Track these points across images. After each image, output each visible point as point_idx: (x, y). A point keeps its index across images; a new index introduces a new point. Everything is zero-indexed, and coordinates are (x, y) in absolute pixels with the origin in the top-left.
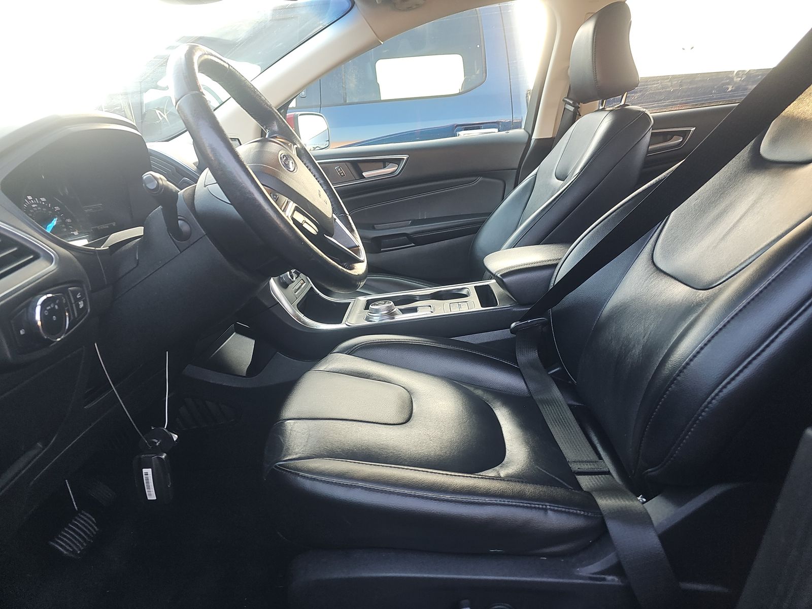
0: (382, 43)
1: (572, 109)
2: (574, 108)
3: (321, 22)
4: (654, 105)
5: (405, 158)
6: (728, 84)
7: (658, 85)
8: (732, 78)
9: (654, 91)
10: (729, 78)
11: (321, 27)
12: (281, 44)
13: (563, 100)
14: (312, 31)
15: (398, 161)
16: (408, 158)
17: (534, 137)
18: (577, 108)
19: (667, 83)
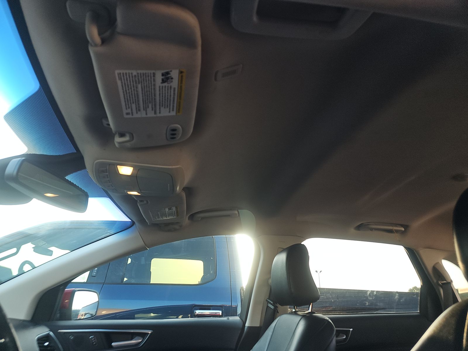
0: (148, 249)
1: (272, 307)
2: (273, 307)
3: (109, 231)
4: (323, 310)
5: (150, 332)
6: (365, 300)
7: (324, 296)
8: (367, 297)
9: (322, 300)
10: (365, 297)
11: (108, 234)
12: (75, 241)
13: (266, 300)
14: (101, 235)
15: (143, 335)
16: (151, 333)
17: (247, 325)
18: (276, 307)
19: (329, 296)
